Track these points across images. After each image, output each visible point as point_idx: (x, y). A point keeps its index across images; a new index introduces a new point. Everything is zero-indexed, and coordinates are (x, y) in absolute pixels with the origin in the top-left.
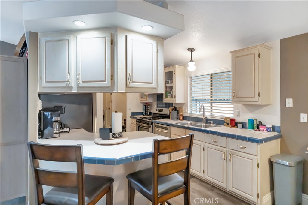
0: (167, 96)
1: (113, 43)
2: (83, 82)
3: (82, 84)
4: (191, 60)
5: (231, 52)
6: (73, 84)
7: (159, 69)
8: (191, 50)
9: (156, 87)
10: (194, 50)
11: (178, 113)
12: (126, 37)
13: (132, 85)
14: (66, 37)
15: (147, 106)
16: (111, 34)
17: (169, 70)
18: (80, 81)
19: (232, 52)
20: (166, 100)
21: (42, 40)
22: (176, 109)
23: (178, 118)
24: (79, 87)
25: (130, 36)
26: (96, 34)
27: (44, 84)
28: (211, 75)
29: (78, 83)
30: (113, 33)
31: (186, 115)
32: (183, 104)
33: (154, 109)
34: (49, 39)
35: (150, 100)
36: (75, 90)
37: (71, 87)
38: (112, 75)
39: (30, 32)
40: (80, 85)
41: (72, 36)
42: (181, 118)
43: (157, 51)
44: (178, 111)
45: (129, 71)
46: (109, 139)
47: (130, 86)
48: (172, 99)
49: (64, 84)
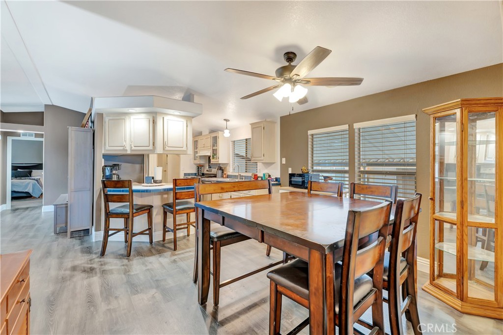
0: (213, 158)
1: (154, 122)
2: (135, 146)
3: (134, 148)
4: (227, 128)
5: (250, 124)
6: (128, 148)
7: (188, 137)
8: (227, 120)
9: (185, 149)
10: (229, 121)
11: (223, 172)
12: (163, 118)
13: (167, 148)
14: (123, 117)
15: (199, 167)
16: (153, 117)
17: (214, 135)
18: (133, 146)
19: (252, 124)
20: (213, 161)
21: (106, 119)
22: (221, 169)
23: (222, 177)
24: (131, 150)
25: (166, 118)
26: (143, 116)
27: (107, 148)
28: (246, 140)
29: (131, 148)
30: (154, 116)
31: (229, 174)
32: (227, 164)
33: (205, 170)
34: (111, 118)
35: (202, 162)
36: (129, 152)
37: (127, 150)
38: (154, 143)
39: (98, 113)
40: (132, 149)
41: (127, 117)
42: (225, 176)
43: (187, 126)
44: (222, 170)
45: (165, 140)
46: (151, 183)
47: (166, 149)
48: (216, 160)
49: (122, 148)
